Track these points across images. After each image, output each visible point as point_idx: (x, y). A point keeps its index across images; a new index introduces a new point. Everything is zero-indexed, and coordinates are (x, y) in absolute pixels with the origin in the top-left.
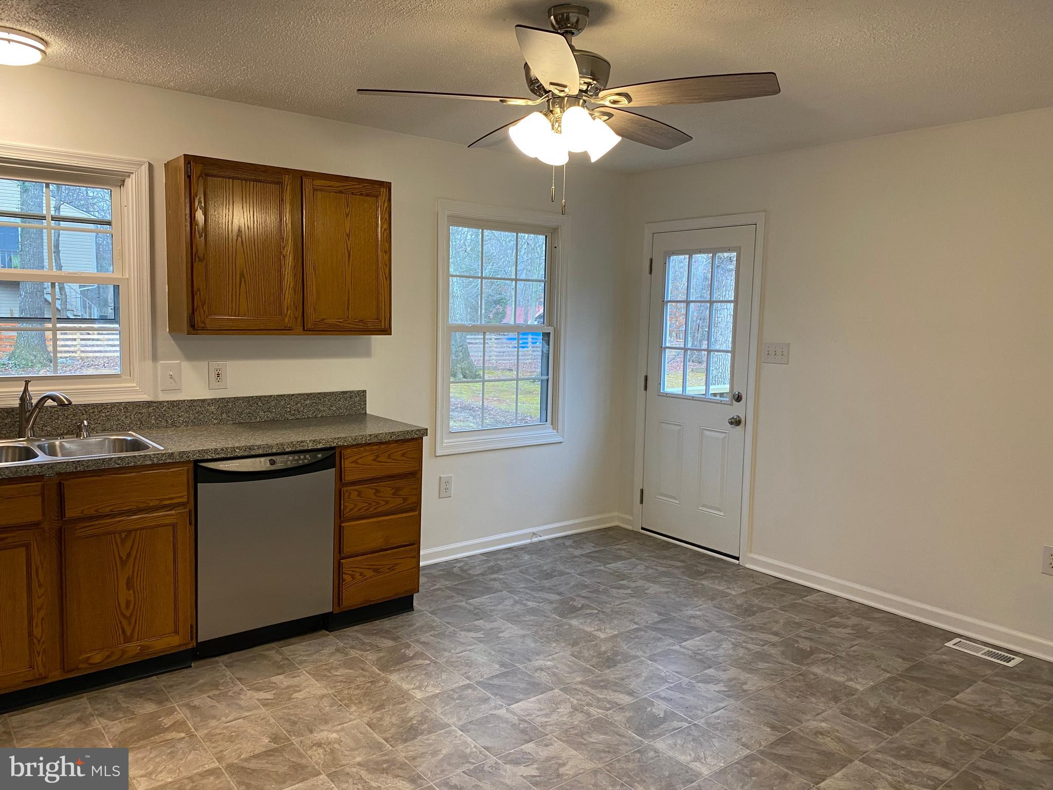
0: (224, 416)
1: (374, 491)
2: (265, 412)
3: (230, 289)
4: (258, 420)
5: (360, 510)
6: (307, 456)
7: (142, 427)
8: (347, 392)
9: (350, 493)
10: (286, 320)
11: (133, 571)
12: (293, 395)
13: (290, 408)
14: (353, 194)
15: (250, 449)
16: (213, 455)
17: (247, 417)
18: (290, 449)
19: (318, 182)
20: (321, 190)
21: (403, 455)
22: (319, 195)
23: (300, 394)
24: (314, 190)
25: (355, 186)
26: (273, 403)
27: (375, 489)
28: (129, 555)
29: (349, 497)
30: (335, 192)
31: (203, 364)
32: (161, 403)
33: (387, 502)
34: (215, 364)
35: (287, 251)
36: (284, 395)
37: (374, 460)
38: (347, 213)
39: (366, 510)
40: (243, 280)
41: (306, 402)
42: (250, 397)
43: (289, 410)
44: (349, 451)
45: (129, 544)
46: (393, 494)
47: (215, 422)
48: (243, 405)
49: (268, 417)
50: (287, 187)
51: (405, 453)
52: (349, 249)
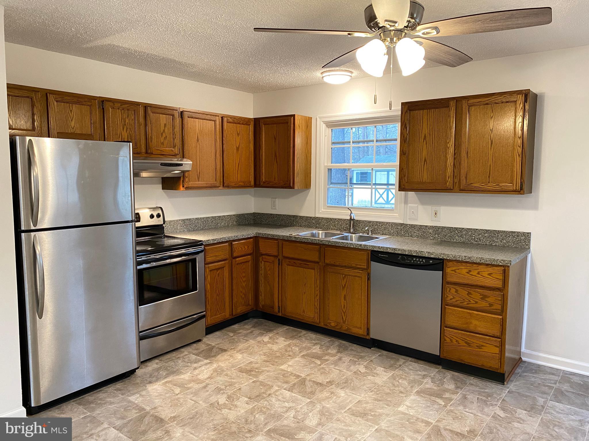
0: (436, 235)
1: (467, 292)
2: (459, 237)
3: (419, 168)
4: (455, 241)
5: (456, 301)
6: (424, 260)
7: (398, 235)
8: (515, 232)
9: (450, 289)
10: (448, 184)
11: (346, 293)
12: (477, 229)
13: (474, 237)
14: (496, 103)
15: (395, 250)
16: (378, 249)
17: (449, 238)
18: (415, 254)
19: (471, 101)
20: (474, 105)
21: (490, 274)
22: (473, 108)
23: (482, 230)
24: (469, 106)
25: (498, 98)
26: (464, 233)
27: (468, 291)
28: (345, 285)
29: (449, 291)
30: (483, 105)
31: (429, 208)
32: (406, 225)
33: (476, 302)
34: (435, 208)
35: (450, 145)
36: (471, 229)
37: (468, 273)
38: (492, 116)
39: (461, 303)
40: (426, 162)
41: (485, 235)
42: (451, 227)
43: (473, 238)
44: (451, 263)
45: (345, 280)
46: (481, 298)
47: (432, 238)
48: (447, 231)
49: (460, 240)
50: (452, 108)
51: (491, 274)
52: (492, 139)
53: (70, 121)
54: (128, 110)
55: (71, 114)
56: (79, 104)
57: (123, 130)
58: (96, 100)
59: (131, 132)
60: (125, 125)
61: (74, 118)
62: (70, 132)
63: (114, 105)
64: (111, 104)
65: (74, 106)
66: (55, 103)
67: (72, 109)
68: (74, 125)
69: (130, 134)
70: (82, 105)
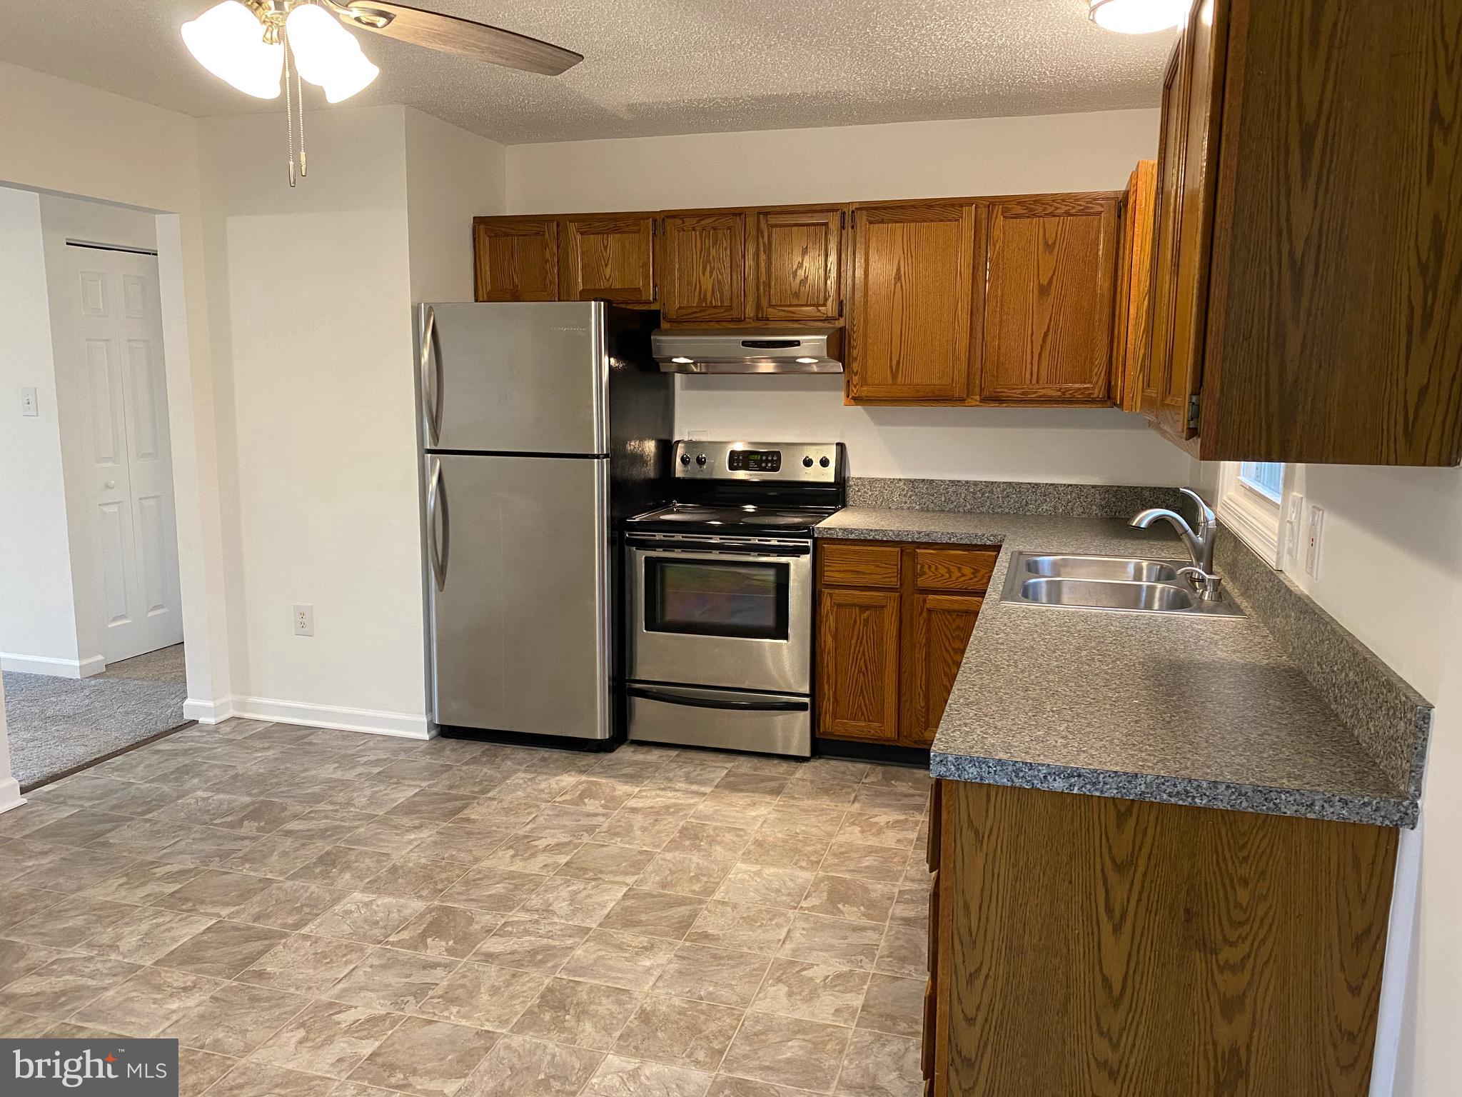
54: (715, 229)
55: (604, 254)
56: (618, 233)
57: (704, 274)
58: (648, 218)
59: (720, 277)
60: (709, 261)
62: (603, 287)
63: (683, 222)
64: (678, 222)
65: (611, 237)
66: (579, 237)
69: (719, 282)
70: (624, 232)
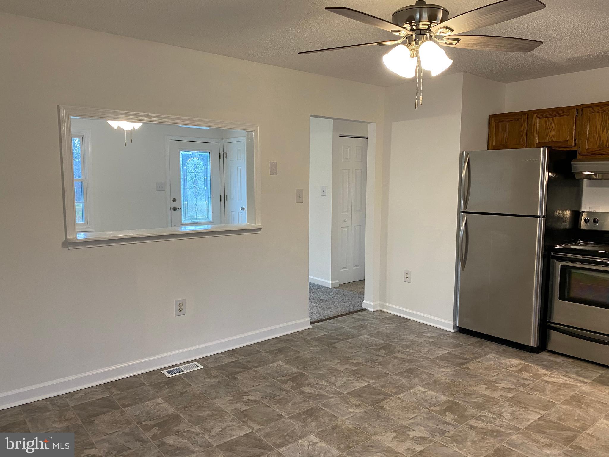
53: (549, 132)
61: (553, 129)
67: (552, 122)
68: (552, 135)
